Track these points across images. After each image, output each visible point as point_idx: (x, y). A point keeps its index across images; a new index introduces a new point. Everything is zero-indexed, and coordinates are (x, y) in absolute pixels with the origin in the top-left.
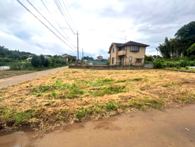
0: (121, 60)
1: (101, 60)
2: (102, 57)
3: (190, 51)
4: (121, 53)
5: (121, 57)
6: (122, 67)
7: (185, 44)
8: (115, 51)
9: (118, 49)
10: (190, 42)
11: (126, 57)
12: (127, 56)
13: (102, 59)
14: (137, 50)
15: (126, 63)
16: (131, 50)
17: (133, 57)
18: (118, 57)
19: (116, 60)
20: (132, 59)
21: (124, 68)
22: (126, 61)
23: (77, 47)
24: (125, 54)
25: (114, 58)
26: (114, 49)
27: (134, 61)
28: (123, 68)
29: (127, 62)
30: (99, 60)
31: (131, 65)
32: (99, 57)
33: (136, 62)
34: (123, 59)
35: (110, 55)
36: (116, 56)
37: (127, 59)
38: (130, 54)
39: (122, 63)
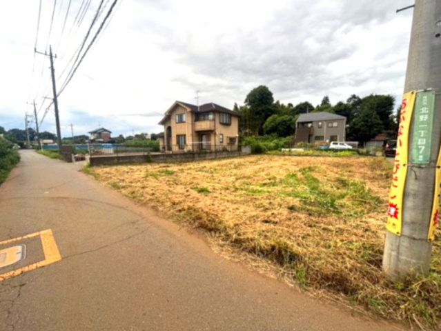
0: (202, 140)
1: (108, 140)
2: (110, 132)
3: (267, 127)
4: (203, 125)
5: (200, 134)
6: (214, 154)
7: (258, 116)
8: (184, 119)
9: (194, 119)
10: (263, 114)
11: (215, 134)
12: (217, 133)
13: (110, 138)
14: (227, 122)
15: (215, 145)
16: (222, 121)
17: (224, 135)
18: (194, 134)
19: (193, 141)
20: (223, 139)
21: (218, 157)
22: (215, 142)
24: (212, 128)
25: (185, 135)
26: (181, 116)
27: (225, 143)
28: (216, 156)
30: (102, 140)
31: (224, 150)
32: (100, 133)
33: (229, 144)
34: (209, 139)
35: (169, 129)
36: (190, 132)
37: (217, 138)
38: (220, 130)
39: (204, 147)
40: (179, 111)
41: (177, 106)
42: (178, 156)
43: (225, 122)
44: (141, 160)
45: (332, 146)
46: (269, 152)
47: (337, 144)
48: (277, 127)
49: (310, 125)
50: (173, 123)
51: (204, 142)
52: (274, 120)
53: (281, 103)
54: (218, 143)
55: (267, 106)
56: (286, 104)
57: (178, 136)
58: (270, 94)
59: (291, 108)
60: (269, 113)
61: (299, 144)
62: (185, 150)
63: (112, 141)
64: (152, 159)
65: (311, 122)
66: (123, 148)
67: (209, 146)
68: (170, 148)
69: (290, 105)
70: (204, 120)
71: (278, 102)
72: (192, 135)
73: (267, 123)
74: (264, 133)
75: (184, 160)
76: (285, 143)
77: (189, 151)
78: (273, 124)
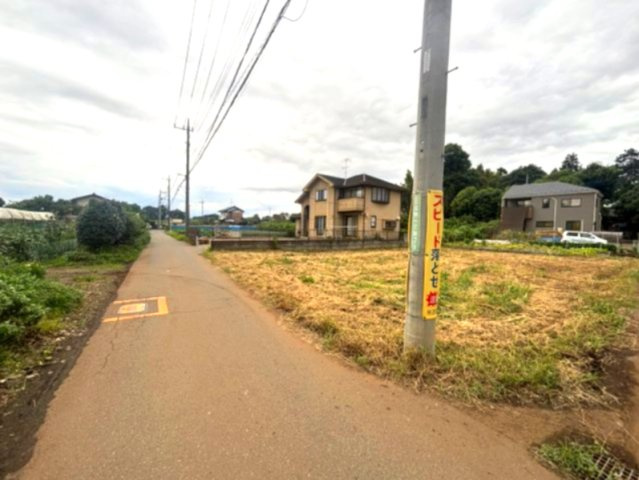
0: (346, 224)
1: (239, 220)
2: (242, 211)
3: (457, 205)
4: (349, 204)
5: (345, 216)
6: (360, 243)
8: (326, 196)
9: (338, 195)
11: (364, 216)
12: (368, 214)
13: (242, 219)
14: (384, 200)
15: (364, 231)
16: (374, 199)
17: (378, 218)
18: (337, 215)
19: (334, 224)
20: (375, 223)
21: (365, 247)
22: (364, 227)
23: (185, 173)
24: (361, 208)
25: (325, 217)
26: (321, 193)
27: (379, 228)
28: (363, 245)
29: (366, 229)
30: (232, 221)
31: (377, 238)
32: (231, 213)
33: (384, 230)
34: (355, 222)
35: (307, 209)
36: (332, 213)
37: (366, 221)
38: (371, 210)
39: (349, 233)
40: (320, 186)
41: (317, 180)
42: (311, 244)
43: (379, 199)
44: (267, 246)
45: (566, 237)
46: (450, 244)
47: (576, 235)
48: (473, 206)
49: (527, 203)
50: (312, 203)
51: (349, 227)
52: (470, 194)
53: (485, 168)
54: (368, 227)
55: (459, 173)
56: (494, 170)
57: (317, 218)
58: (465, 156)
59: (504, 175)
60: (463, 184)
61: (505, 232)
62: (324, 236)
63: (244, 223)
64: (278, 246)
65: (529, 199)
66: (253, 232)
67: (355, 232)
68: (306, 233)
69: (501, 170)
70: (351, 197)
71: (480, 167)
72: (334, 217)
73: (456, 200)
74: (453, 214)
75: (317, 248)
76: (483, 231)
77: (329, 238)
78: (466, 200)
